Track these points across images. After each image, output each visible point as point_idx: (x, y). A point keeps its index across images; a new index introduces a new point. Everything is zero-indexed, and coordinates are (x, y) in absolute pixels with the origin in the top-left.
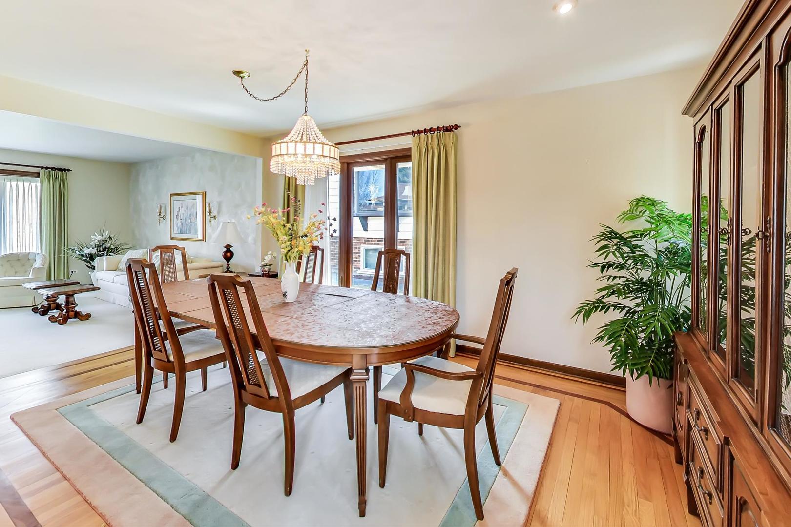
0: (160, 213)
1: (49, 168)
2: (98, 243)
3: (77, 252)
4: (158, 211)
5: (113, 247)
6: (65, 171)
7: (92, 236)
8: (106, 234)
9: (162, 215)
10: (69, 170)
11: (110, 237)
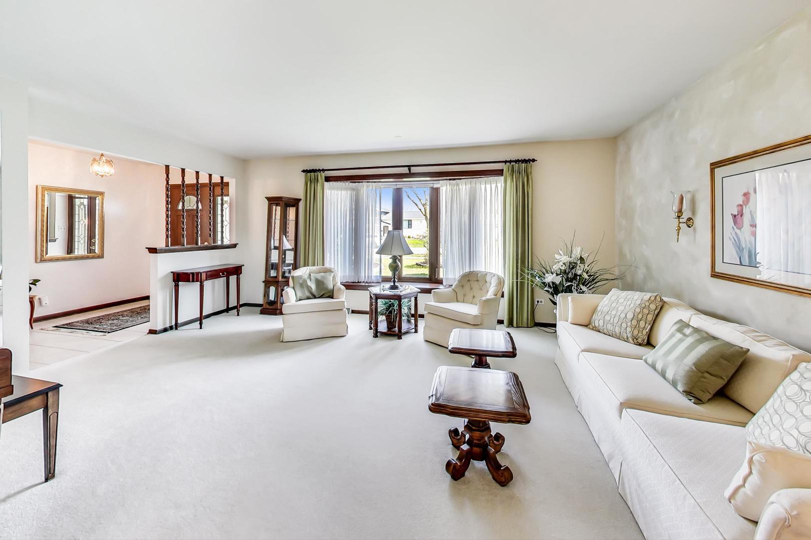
0: (680, 211)
1: (513, 161)
2: (563, 268)
3: (537, 278)
4: (675, 208)
5: (585, 276)
6: (530, 163)
7: (555, 255)
8: (577, 252)
9: (684, 219)
10: (534, 160)
11: (581, 259)
